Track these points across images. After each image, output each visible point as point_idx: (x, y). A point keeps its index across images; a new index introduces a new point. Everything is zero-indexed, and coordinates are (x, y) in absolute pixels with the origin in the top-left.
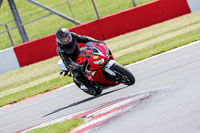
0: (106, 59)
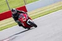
0: (26, 19)
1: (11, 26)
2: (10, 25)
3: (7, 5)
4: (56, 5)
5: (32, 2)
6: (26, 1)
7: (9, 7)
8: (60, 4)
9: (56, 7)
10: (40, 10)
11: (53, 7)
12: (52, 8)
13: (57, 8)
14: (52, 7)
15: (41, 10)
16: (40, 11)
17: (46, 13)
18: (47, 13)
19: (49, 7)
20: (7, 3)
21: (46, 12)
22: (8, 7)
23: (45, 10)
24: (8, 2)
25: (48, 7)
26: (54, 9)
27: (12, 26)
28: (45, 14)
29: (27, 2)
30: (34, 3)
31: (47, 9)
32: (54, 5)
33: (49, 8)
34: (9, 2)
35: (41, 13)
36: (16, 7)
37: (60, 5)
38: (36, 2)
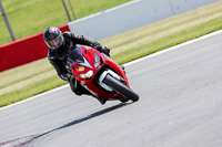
1: (16, 98)
2: (12, 94)
3: (3, 23)
4: (178, 21)
5: (92, 10)
6: (72, 9)
7: (9, 29)
8: (195, 19)
9: (178, 29)
10: (120, 41)
11: (168, 28)
12: (165, 34)
13: (184, 33)
14: (163, 30)
15: (126, 39)
16: (120, 45)
17: (142, 53)
18: (147, 51)
19: (154, 29)
20: (4, 15)
21: (144, 46)
22: (6, 29)
23: (139, 41)
24: (6, 12)
25: (149, 30)
26: (171, 37)
27: (20, 97)
28: (138, 54)
29: (76, 11)
30: (98, 14)
31: (146, 36)
32: (172, 22)
33: (154, 33)
34: (11, 10)
35: (127, 53)
36: (36, 29)
37: (191, 20)
38: (107, 11)
